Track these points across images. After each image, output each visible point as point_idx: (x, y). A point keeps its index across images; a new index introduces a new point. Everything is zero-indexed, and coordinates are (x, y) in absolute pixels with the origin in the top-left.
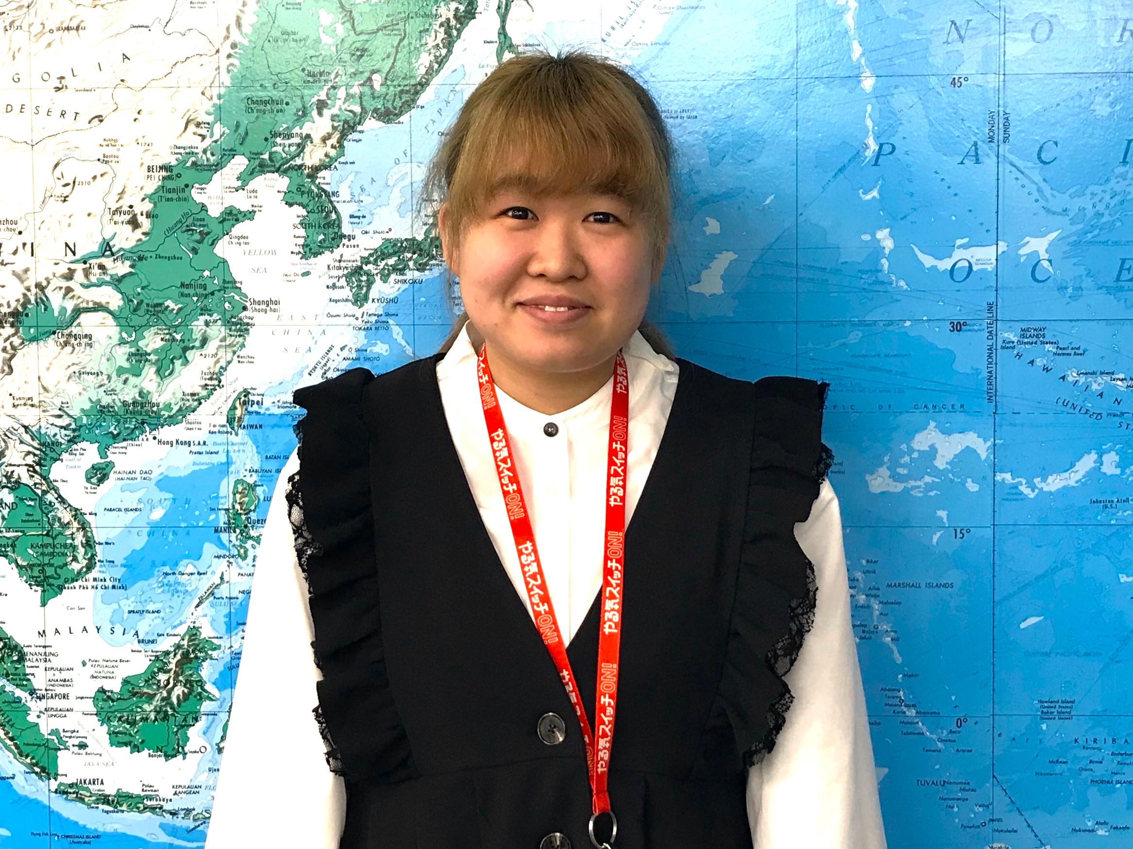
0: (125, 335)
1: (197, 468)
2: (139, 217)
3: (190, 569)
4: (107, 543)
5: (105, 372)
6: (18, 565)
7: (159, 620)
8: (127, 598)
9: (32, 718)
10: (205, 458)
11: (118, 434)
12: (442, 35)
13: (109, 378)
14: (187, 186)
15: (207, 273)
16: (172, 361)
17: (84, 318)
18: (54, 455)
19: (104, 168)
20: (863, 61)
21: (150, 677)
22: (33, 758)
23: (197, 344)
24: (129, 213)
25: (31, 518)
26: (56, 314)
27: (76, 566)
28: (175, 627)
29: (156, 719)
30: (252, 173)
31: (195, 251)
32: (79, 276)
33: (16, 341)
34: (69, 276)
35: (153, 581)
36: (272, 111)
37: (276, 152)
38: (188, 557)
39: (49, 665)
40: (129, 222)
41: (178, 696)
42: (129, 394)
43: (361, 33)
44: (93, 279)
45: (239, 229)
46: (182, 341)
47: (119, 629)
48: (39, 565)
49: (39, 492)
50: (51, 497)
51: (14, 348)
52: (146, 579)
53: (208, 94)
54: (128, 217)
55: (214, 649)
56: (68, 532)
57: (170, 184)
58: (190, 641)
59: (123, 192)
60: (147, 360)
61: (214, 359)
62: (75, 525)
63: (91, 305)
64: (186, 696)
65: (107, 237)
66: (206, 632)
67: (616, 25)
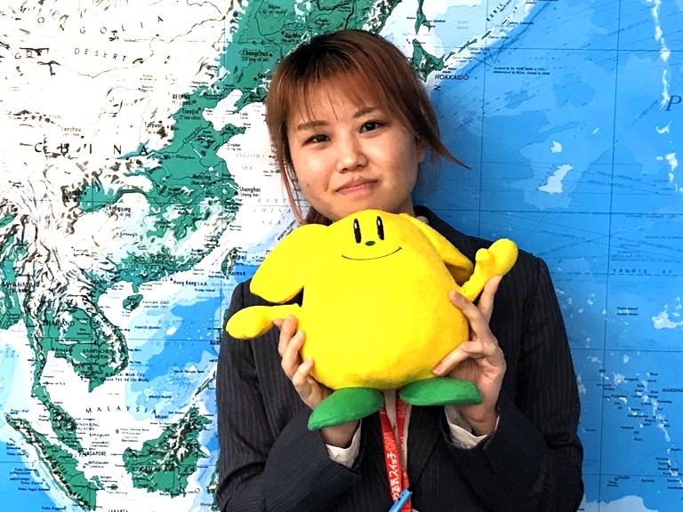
0: (153, 209)
1: (199, 300)
2: (166, 129)
3: (193, 368)
4: (136, 350)
5: (139, 234)
6: (73, 364)
7: (170, 403)
8: (149, 387)
9: (79, 468)
10: (205, 294)
11: (146, 276)
12: (378, 12)
13: (141, 238)
14: (200, 109)
15: (211, 169)
16: (185, 228)
17: (125, 196)
18: (101, 289)
19: (142, 94)
20: (663, 40)
21: (163, 441)
22: (79, 495)
23: (203, 216)
24: (159, 126)
25: (83, 332)
26: (106, 193)
27: (114, 365)
28: (181, 407)
29: (166, 470)
30: (244, 102)
31: (203, 153)
32: (123, 168)
33: (77, 211)
34: (116, 168)
35: (167, 377)
36: (260, 59)
37: (262, 88)
38: (191, 361)
39: (92, 432)
40: (159, 133)
41: (182, 455)
42: (155, 249)
43: (324, 9)
44: (133, 170)
45: (234, 139)
46: (193, 214)
47: (142, 409)
48: (88, 364)
49: (90, 314)
50: (98, 318)
51: (75, 216)
52: (163, 374)
53: (217, 46)
54: (158, 129)
55: (207, 423)
56: (110, 342)
57: (188, 108)
58: (191, 417)
59: (155, 112)
60: (168, 227)
61: (214, 227)
62: (115, 337)
63: (130, 188)
64: (187, 455)
65: (143, 142)
66: (203, 411)
67: (497, 10)
